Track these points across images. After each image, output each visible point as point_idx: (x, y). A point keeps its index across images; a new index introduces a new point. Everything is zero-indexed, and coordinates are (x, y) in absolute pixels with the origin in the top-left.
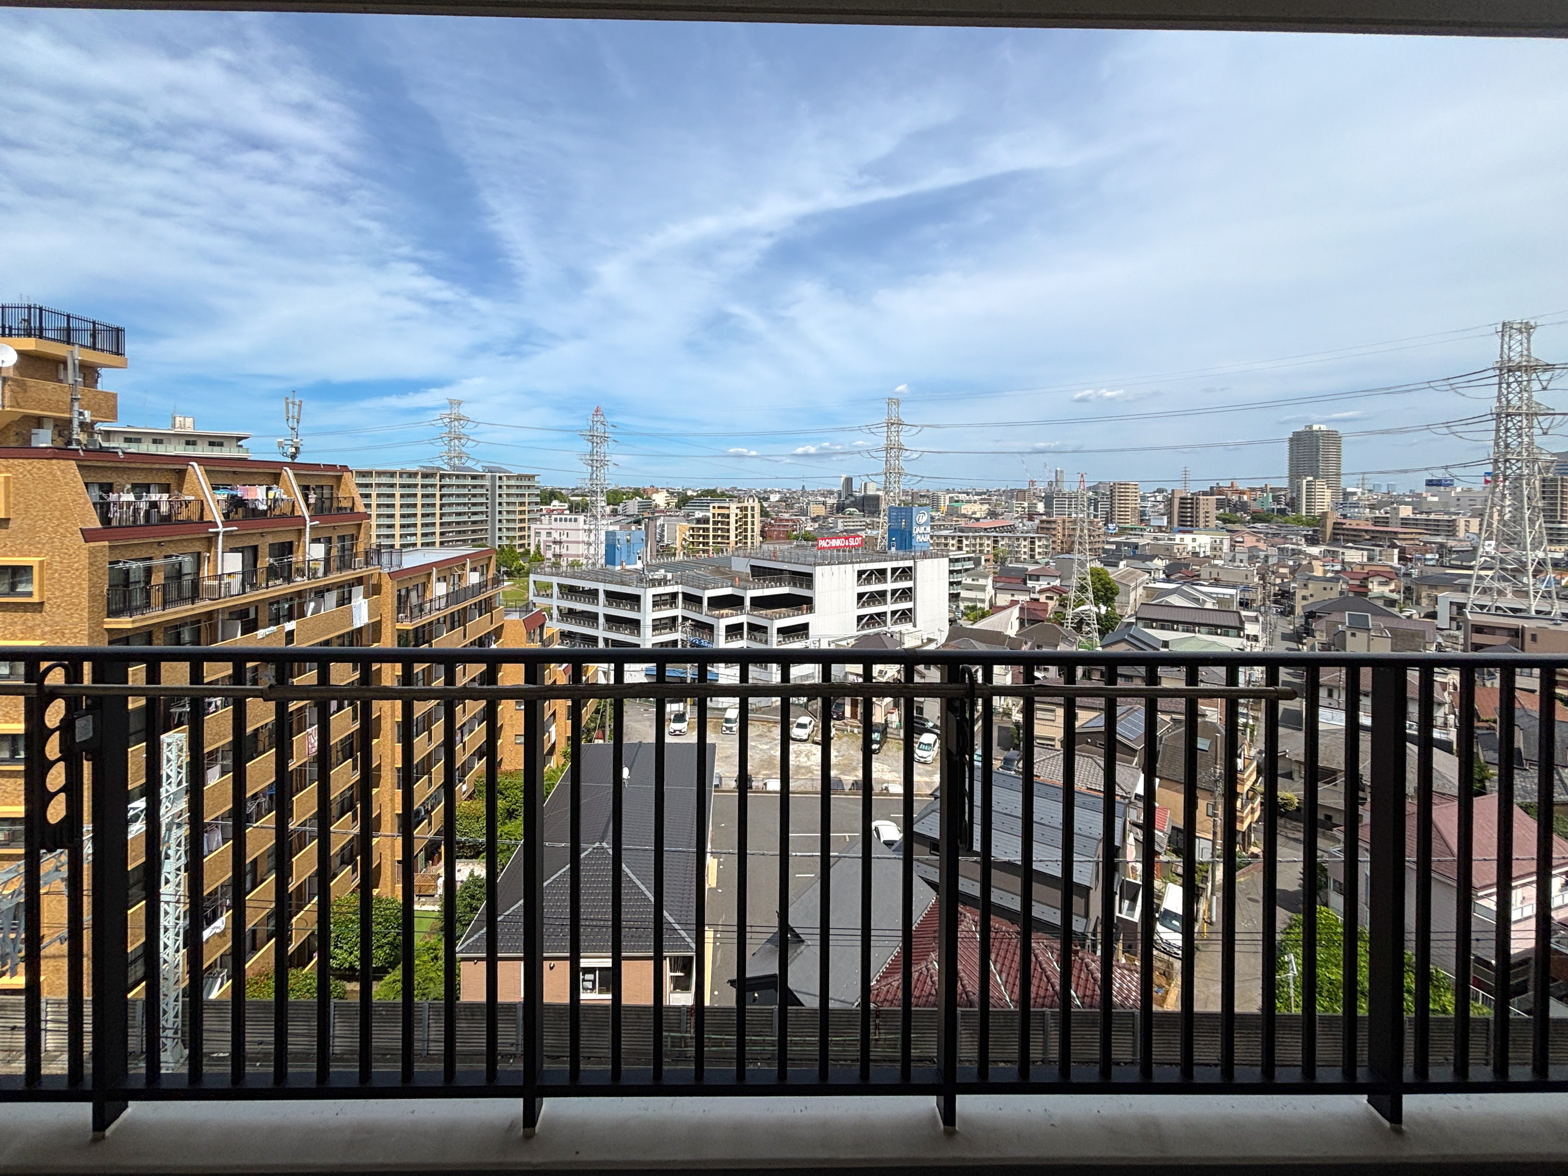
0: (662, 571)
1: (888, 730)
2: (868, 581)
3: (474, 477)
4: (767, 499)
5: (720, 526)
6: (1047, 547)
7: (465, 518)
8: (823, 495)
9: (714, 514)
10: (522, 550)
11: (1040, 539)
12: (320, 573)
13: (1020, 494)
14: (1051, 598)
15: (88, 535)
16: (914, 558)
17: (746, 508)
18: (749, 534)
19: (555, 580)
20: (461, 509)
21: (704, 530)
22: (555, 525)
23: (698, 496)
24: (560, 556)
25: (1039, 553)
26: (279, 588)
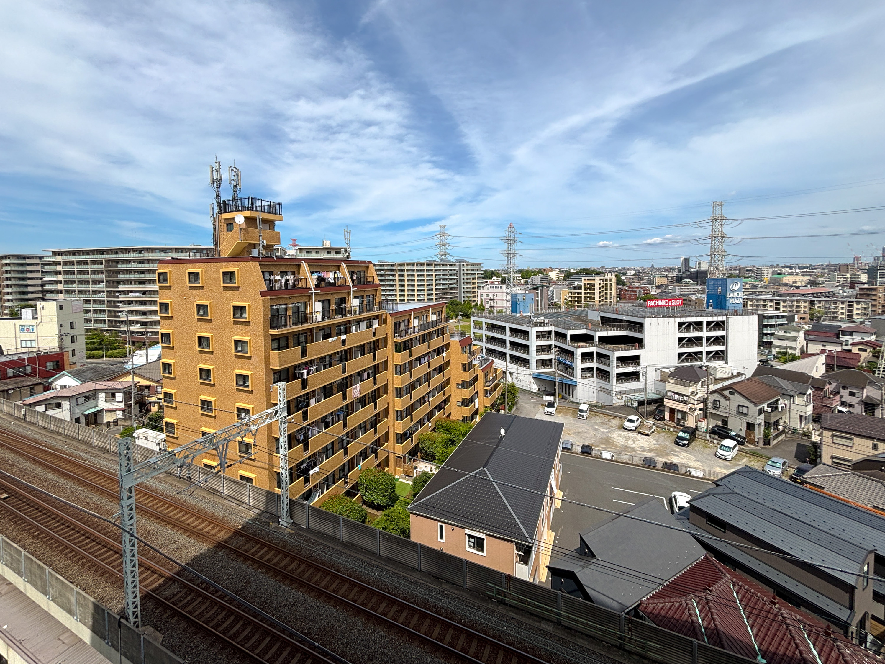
0: (542, 318)
1: (697, 432)
2: (687, 329)
3: (451, 265)
4: (625, 274)
5: (588, 291)
6: (865, 309)
7: (447, 287)
8: (667, 271)
9: (585, 284)
10: (474, 303)
11: (858, 303)
12: (358, 313)
13: (841, 268)
14: (865, 350)
15: (263, 294)
16: (726, 315)
17: (606, 280)
18: (608, 296)
19: (484, 320)
20: (445, 282)
21: (578, 293)
22: (491, 290)
23: (577, 272)
24: (493, 307)
25: (857, 314)
26: (339, 319)
